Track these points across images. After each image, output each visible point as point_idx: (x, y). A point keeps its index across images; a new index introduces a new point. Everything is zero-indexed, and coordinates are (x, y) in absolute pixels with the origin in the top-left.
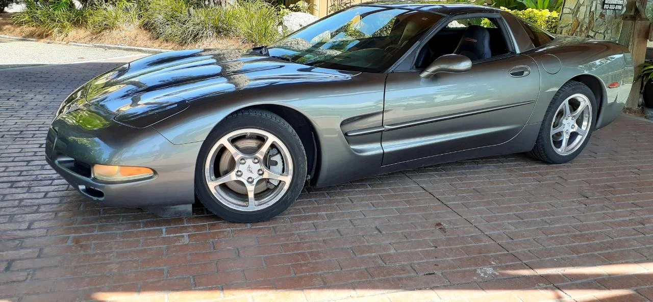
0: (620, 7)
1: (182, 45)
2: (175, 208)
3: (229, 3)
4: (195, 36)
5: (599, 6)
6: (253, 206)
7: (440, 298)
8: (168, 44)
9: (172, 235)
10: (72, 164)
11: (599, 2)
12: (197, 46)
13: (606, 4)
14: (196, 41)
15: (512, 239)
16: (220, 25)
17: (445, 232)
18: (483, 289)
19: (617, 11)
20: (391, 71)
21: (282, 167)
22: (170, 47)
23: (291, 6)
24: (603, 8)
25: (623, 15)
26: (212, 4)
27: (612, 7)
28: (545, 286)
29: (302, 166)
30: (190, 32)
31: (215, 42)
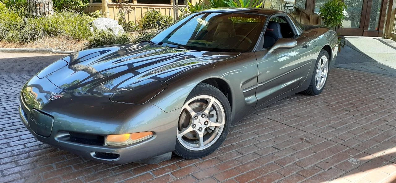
0: (292, 8)
1: (23, 44)
2: (162, 157)
3: (51, 14)
4: (32, 37)
5: (283, 8)
6: (203, 146)
7: (351, 182)
8: (11, 44)
9: (160, 176)
10: (68, 138)
11: (283, 5)
12: (34, 44)
13: (286, 6)
14: (33, 41)
15: (343, 140)
16: (50, 28)
17: (310, 143)
18: (363, 171)
19: (291, 10)
20: (255, 50)
21: (216, 117)
22: (13, 46)
23: (92, 14)
24: (285, 8)
25: (293, 12)
26: (39, 14)
27: (289, 8)
28: (386, 163)
29: (230, 115)
30: (29, 34)
31: (47, 40)
